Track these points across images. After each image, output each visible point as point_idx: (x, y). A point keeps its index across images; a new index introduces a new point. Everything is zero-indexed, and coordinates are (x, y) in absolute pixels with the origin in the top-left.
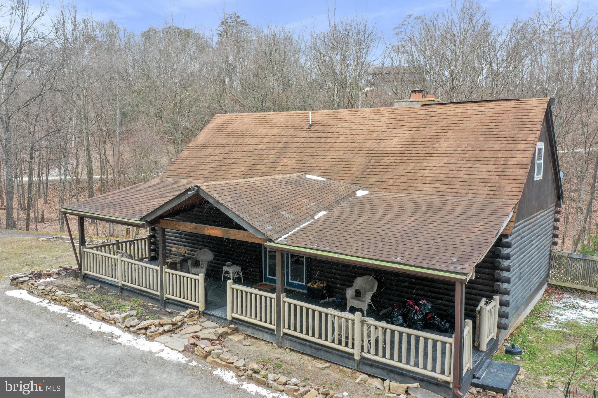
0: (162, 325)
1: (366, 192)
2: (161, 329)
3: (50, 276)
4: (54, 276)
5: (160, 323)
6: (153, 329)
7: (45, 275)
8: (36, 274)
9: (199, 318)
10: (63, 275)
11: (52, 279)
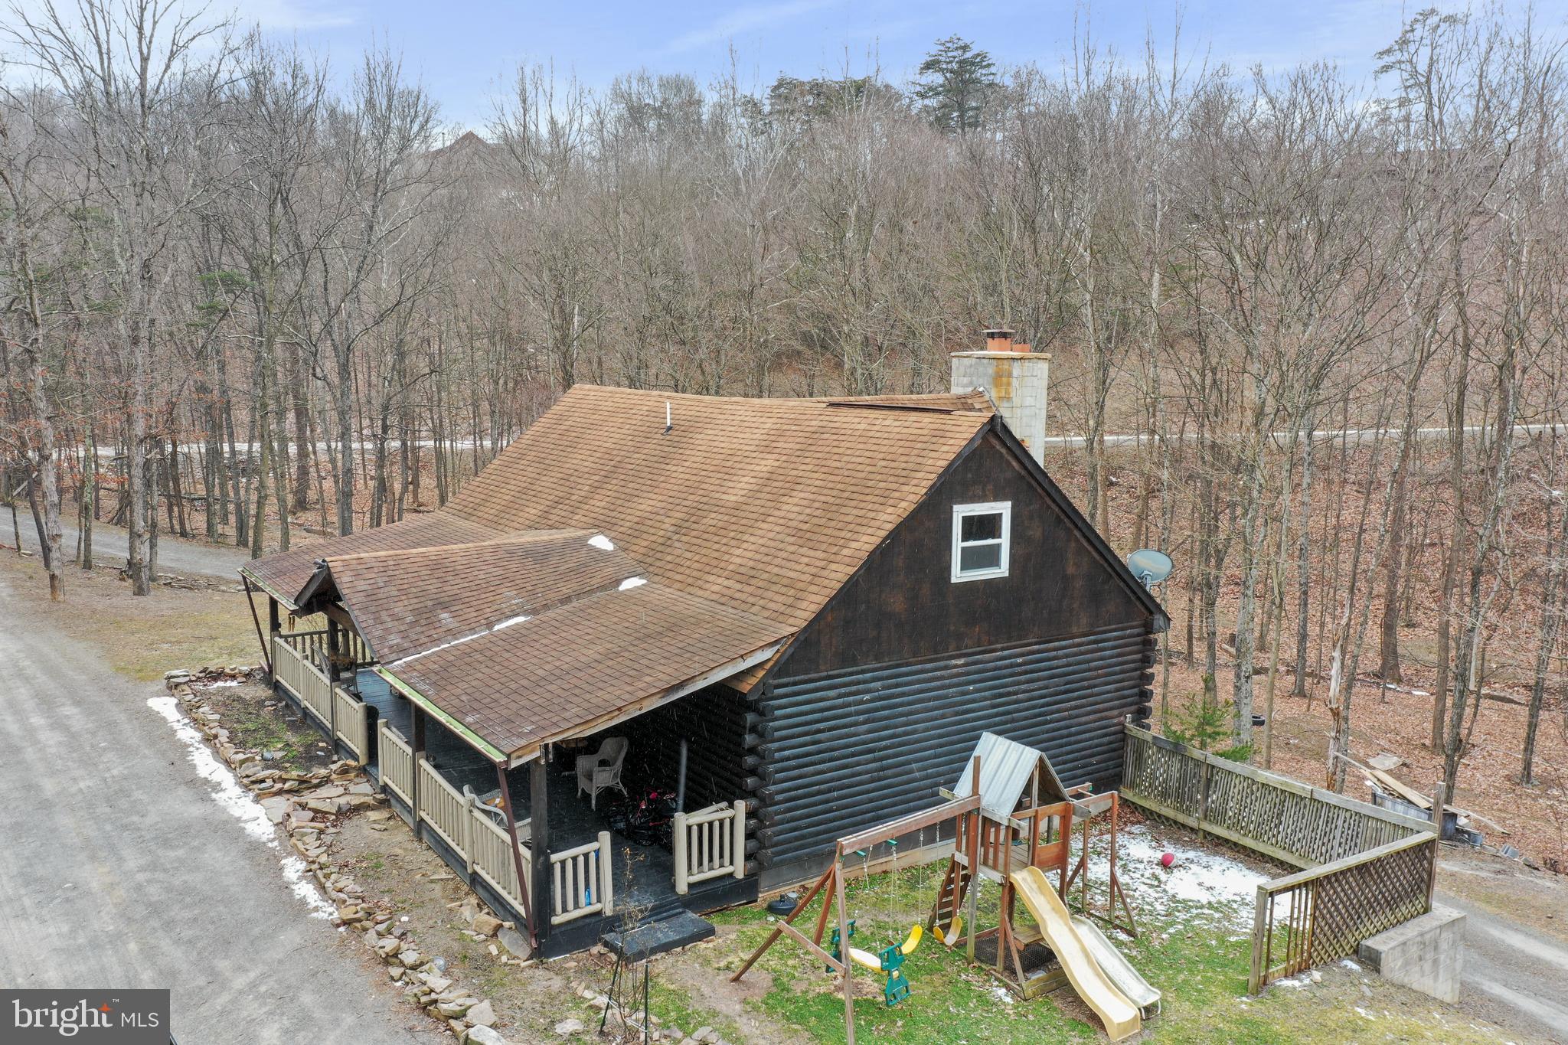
0: (285, 781)
1: (644, 581)
2: (278, 786)
3: (233, 677)
4: (240, 679)
5: (280, 777)
6: (269, 783)
7: (227, 675)
8: (211, 672)
9: (357, 776)
10: (258, 677)
11: (234, 684)
